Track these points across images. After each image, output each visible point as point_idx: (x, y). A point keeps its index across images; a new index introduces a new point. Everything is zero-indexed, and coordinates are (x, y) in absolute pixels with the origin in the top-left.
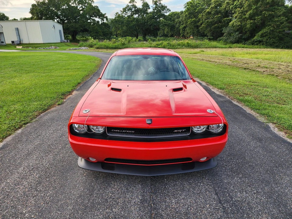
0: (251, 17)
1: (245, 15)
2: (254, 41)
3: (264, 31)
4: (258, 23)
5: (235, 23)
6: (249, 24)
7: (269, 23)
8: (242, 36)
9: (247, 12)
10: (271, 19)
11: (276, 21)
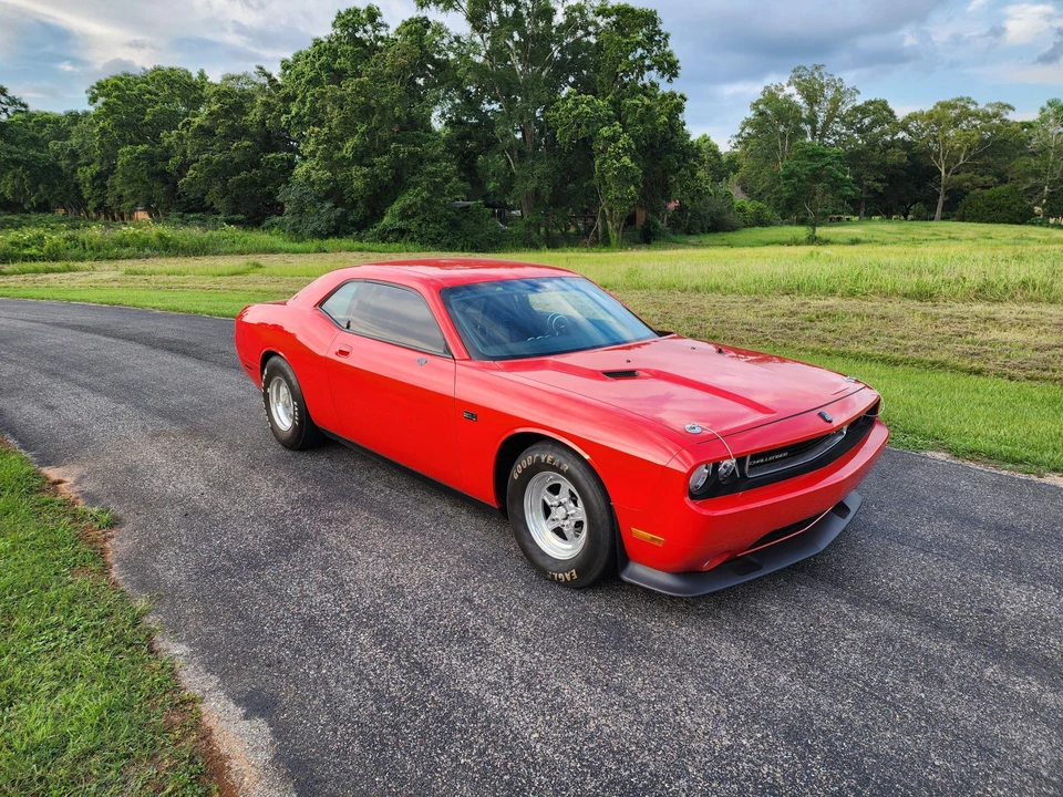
0: (360, 157)
1: (340, 149)
2: (384, 231)
3: (408, 201)
4: (384, 176)
5: (313, 172)
6: (358, 178)
7: (414, 179)
8: (344, 216)
9: (342, 139)
10: (415, 167)
11: (430, 173)
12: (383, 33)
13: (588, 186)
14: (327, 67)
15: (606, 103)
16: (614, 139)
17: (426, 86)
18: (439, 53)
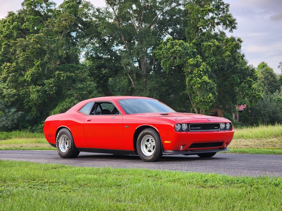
0: (36, 80)
1: (22, 75)
4: (51, 91)
5: (5, 90)
6: (34, 93)
7: (69, 92)
8: (23, 116)
9: (24, 69)
11: (80, 88)
12: (53, 8)
13: (183, 94)
14: (18, 28)
15: (191, 44)
16: (197, 65)
17: (77, 37)
18: (86, 17)
